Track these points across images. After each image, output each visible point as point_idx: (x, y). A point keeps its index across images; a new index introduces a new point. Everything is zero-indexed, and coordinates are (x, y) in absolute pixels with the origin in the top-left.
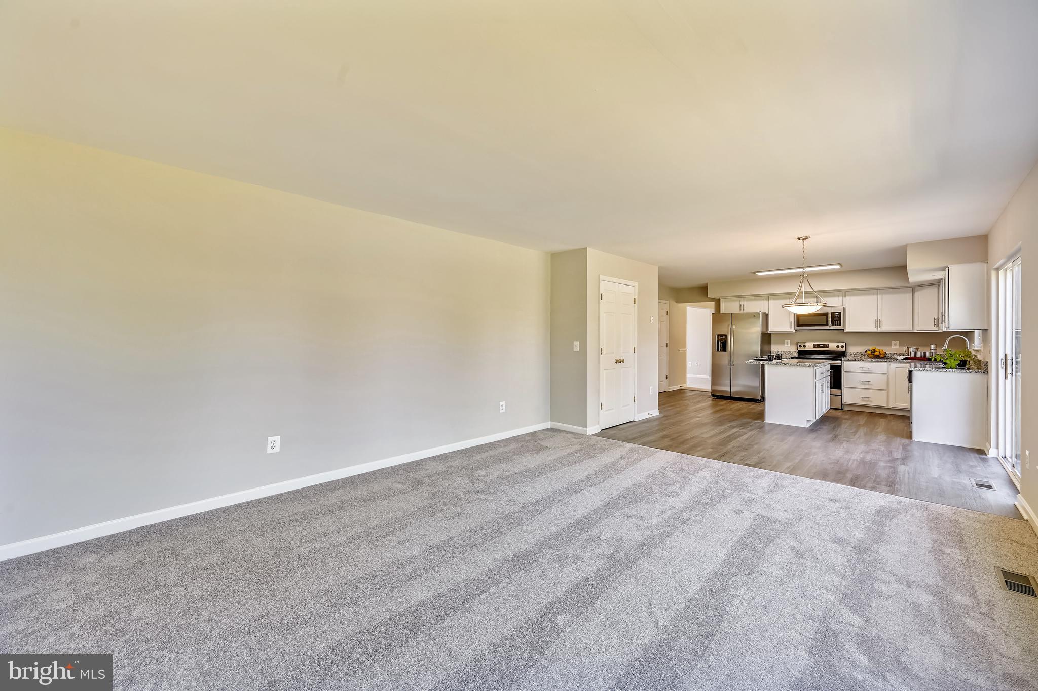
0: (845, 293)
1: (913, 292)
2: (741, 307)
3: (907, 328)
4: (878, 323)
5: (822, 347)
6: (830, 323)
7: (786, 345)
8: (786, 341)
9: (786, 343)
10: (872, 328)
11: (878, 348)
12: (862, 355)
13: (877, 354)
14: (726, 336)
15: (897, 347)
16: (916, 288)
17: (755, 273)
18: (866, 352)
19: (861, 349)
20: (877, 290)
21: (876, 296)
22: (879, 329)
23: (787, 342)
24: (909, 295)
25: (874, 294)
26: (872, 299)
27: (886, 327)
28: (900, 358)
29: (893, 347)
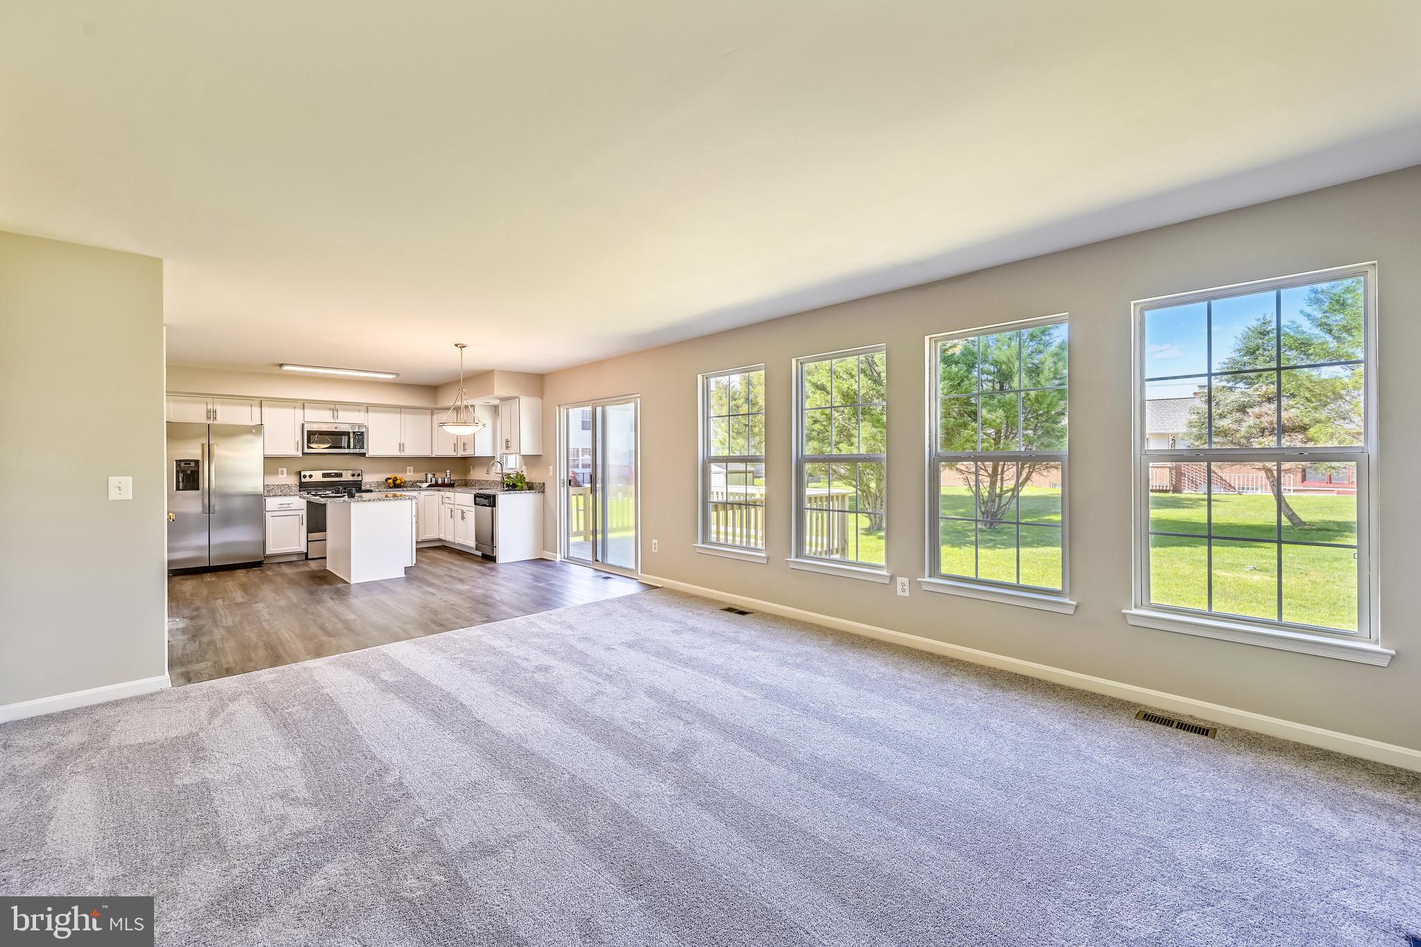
0: (368, 408)
1: (432, 414)
2: (211, 414)
3: (426, 452)
4: (401, 447)
5: (333, 476)
6: (352, 446)
7: (280, 476)
8: (280, 469)
9: (279, 472)
10: (395, 452)
11: (399, 476)
12: (379, 484)
13: (398, 482)
14: (197, 462)
15: (412, 473)
16: (435, 411)
17: (281, 365)
18: (386, 480)
19: (381, 477)
20: (400, 409)
21: (398, 415)
22: (402, 454)
23: (282, 471)
24: (428, 417)
25: (397, 413)
26: (394, 418)
27: (409, 452)
28: (425, 485)
29: (408, 473)
